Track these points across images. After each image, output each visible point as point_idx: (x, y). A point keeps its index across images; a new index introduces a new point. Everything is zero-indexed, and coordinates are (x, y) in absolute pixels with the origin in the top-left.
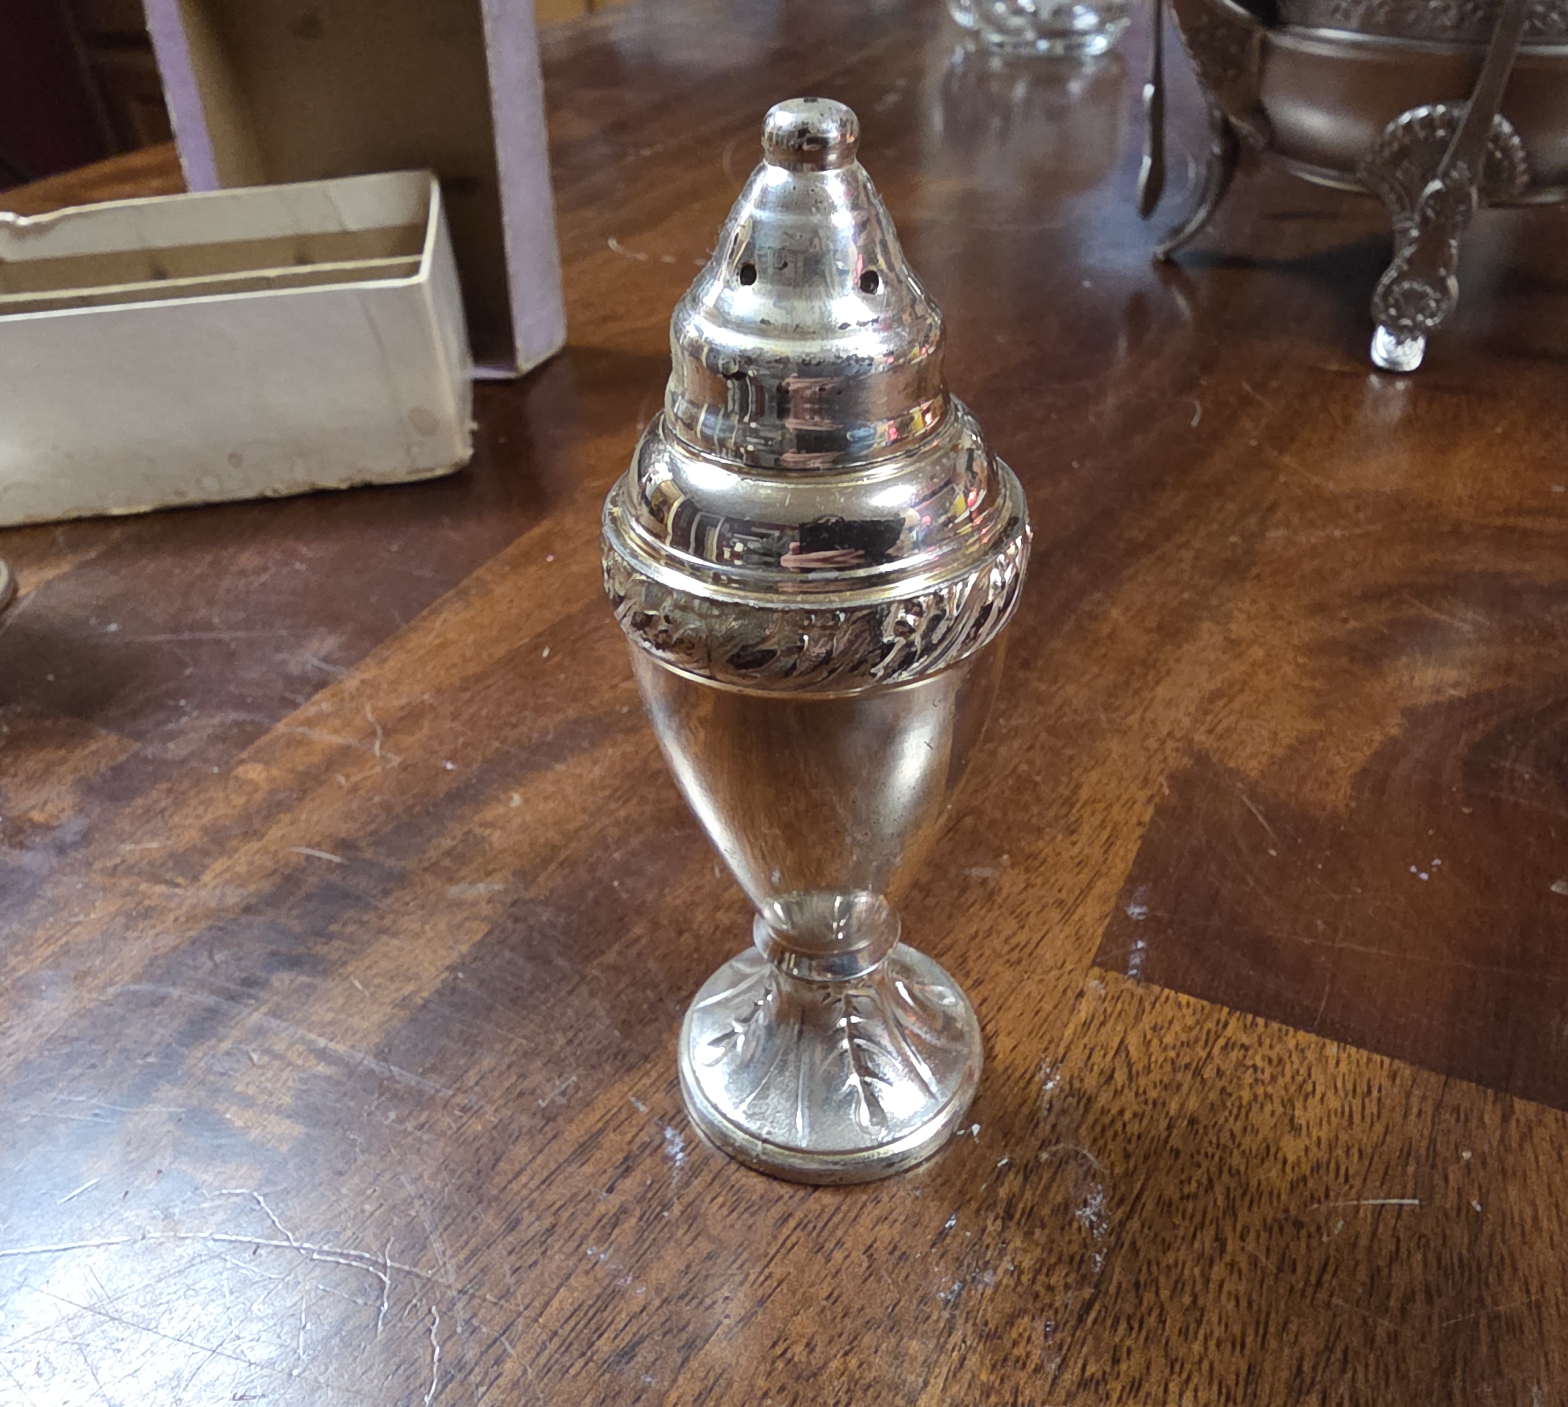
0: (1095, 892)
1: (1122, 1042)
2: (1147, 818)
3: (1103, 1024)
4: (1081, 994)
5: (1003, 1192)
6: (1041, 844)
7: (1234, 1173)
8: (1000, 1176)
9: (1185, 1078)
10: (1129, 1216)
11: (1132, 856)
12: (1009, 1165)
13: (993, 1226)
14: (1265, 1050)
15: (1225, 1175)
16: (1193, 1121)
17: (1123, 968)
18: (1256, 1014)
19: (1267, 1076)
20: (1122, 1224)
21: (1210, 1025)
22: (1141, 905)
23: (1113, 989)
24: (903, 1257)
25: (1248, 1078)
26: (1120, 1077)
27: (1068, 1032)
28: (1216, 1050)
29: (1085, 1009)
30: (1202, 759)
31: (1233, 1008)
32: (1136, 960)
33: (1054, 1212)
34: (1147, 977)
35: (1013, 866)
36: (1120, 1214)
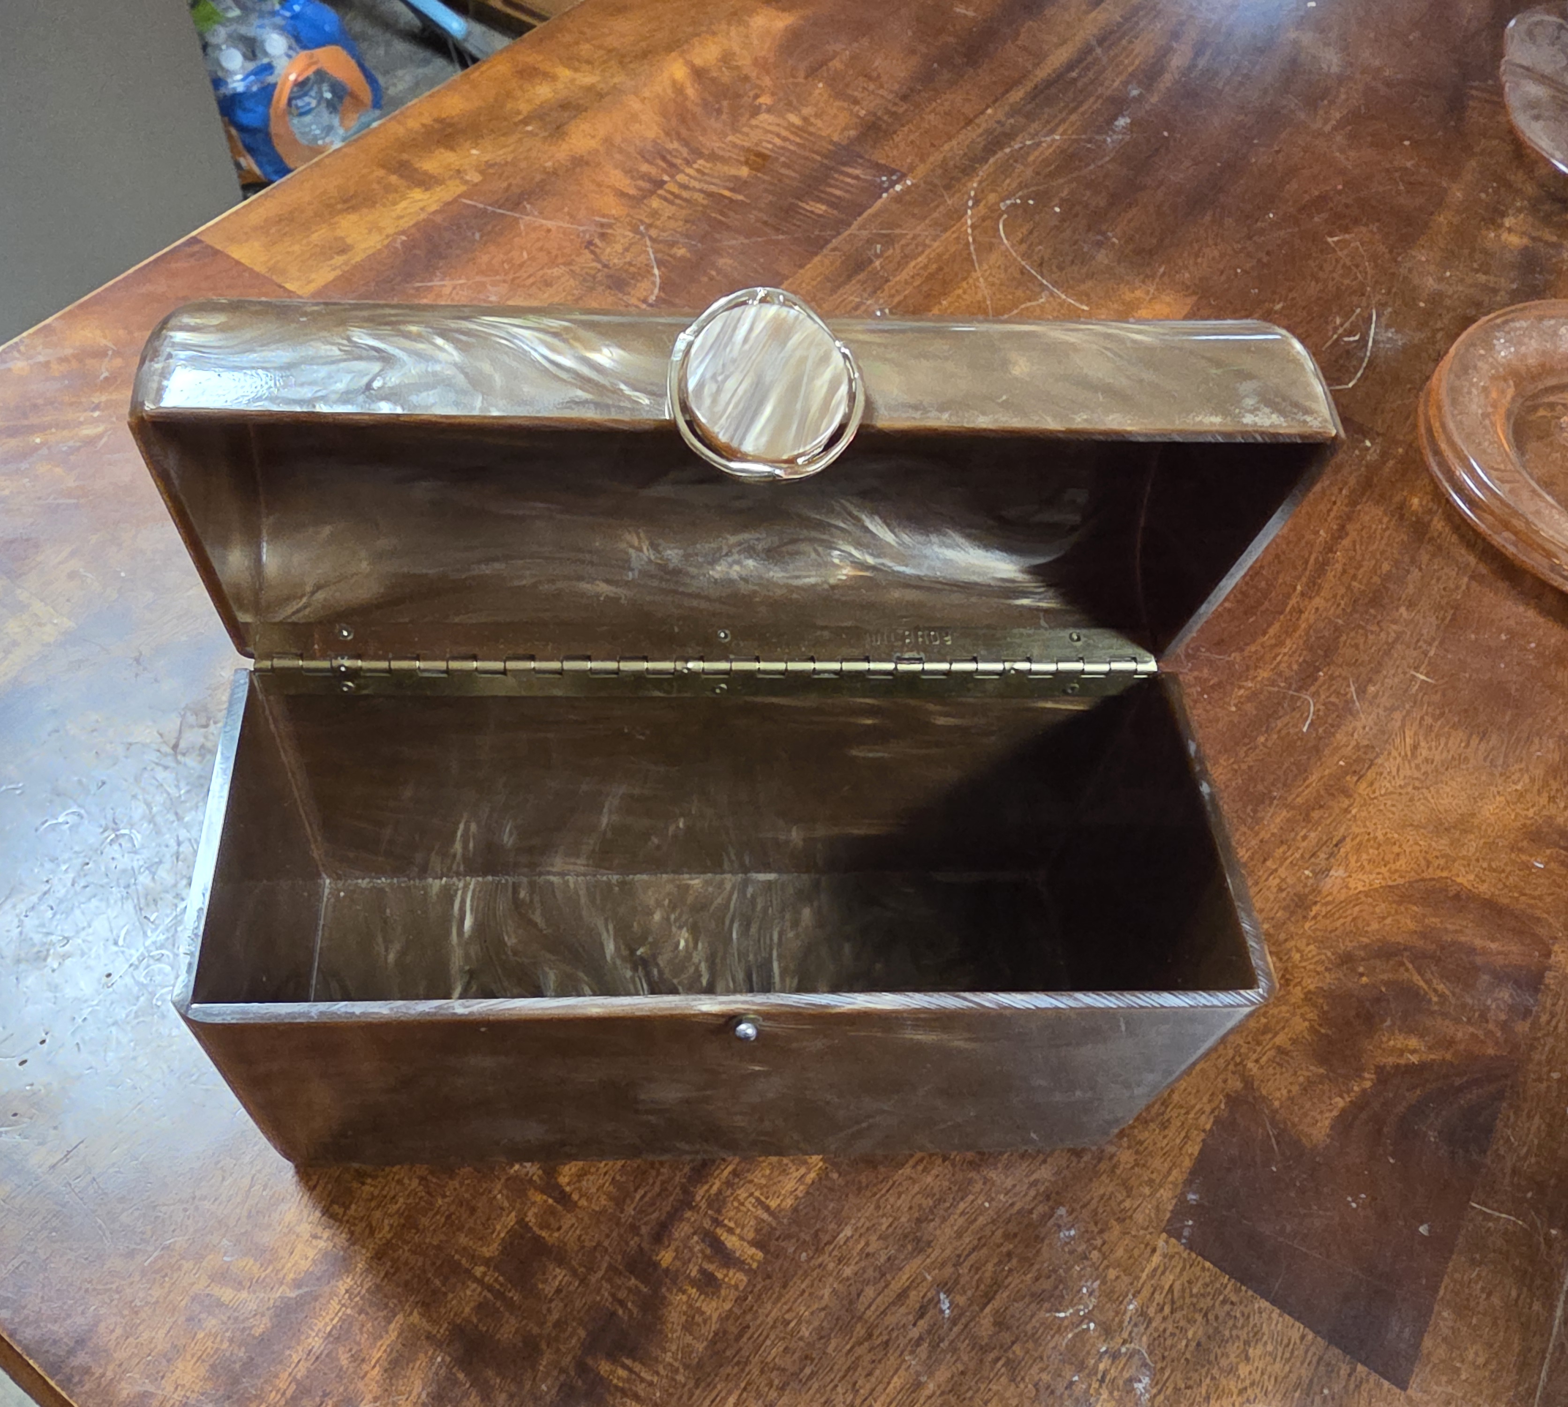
0: (1171, 1179)
1: (1171, 1286)
2: (1208, 1127)
3: (1163, 1273)
4: (1154, 1250)
5: (1102, 1367)
6: (1147, 1134)
7: (1213, 1378)
8: (1101, 1356)
9: (1199, 1317)
10: (1160, 1392)
11: (1196, 1153)
12: (1106, 1352)
13: (1095, 1385)
14: (1242, 1307)
15: (1208, 1380)
16: (1199, 1344)
17: (1179, 1237)
18: (1242, 1283)
19: (1239, 1325)
20: (1155, 1396)
21: (1218, 1285)
22: (1194, 1193)
23: (1171, 1251)
24: (1052, 1392)
25: (1230, 1323)
26: (1167, 1310)
27: (1144, 1276)
28: (1217, 1303)
29: (1156, 1259)
30: (1248, 1083)
31: (1231, 1277)
32: (1186, 1233)
33: (1125, 1383)
34: (1190, 1247)
35: (1129, 1148)
36: (1154, 1391)
